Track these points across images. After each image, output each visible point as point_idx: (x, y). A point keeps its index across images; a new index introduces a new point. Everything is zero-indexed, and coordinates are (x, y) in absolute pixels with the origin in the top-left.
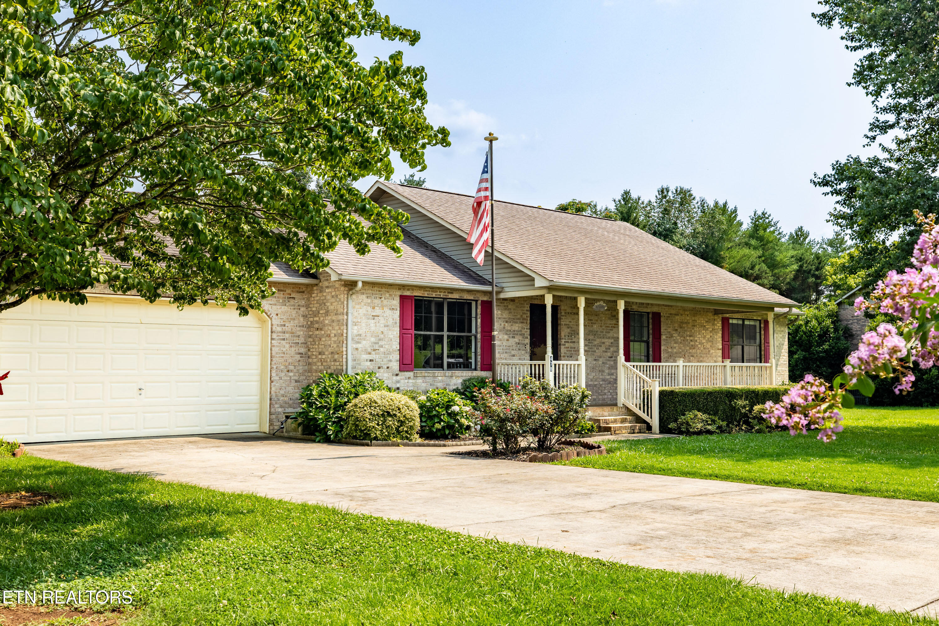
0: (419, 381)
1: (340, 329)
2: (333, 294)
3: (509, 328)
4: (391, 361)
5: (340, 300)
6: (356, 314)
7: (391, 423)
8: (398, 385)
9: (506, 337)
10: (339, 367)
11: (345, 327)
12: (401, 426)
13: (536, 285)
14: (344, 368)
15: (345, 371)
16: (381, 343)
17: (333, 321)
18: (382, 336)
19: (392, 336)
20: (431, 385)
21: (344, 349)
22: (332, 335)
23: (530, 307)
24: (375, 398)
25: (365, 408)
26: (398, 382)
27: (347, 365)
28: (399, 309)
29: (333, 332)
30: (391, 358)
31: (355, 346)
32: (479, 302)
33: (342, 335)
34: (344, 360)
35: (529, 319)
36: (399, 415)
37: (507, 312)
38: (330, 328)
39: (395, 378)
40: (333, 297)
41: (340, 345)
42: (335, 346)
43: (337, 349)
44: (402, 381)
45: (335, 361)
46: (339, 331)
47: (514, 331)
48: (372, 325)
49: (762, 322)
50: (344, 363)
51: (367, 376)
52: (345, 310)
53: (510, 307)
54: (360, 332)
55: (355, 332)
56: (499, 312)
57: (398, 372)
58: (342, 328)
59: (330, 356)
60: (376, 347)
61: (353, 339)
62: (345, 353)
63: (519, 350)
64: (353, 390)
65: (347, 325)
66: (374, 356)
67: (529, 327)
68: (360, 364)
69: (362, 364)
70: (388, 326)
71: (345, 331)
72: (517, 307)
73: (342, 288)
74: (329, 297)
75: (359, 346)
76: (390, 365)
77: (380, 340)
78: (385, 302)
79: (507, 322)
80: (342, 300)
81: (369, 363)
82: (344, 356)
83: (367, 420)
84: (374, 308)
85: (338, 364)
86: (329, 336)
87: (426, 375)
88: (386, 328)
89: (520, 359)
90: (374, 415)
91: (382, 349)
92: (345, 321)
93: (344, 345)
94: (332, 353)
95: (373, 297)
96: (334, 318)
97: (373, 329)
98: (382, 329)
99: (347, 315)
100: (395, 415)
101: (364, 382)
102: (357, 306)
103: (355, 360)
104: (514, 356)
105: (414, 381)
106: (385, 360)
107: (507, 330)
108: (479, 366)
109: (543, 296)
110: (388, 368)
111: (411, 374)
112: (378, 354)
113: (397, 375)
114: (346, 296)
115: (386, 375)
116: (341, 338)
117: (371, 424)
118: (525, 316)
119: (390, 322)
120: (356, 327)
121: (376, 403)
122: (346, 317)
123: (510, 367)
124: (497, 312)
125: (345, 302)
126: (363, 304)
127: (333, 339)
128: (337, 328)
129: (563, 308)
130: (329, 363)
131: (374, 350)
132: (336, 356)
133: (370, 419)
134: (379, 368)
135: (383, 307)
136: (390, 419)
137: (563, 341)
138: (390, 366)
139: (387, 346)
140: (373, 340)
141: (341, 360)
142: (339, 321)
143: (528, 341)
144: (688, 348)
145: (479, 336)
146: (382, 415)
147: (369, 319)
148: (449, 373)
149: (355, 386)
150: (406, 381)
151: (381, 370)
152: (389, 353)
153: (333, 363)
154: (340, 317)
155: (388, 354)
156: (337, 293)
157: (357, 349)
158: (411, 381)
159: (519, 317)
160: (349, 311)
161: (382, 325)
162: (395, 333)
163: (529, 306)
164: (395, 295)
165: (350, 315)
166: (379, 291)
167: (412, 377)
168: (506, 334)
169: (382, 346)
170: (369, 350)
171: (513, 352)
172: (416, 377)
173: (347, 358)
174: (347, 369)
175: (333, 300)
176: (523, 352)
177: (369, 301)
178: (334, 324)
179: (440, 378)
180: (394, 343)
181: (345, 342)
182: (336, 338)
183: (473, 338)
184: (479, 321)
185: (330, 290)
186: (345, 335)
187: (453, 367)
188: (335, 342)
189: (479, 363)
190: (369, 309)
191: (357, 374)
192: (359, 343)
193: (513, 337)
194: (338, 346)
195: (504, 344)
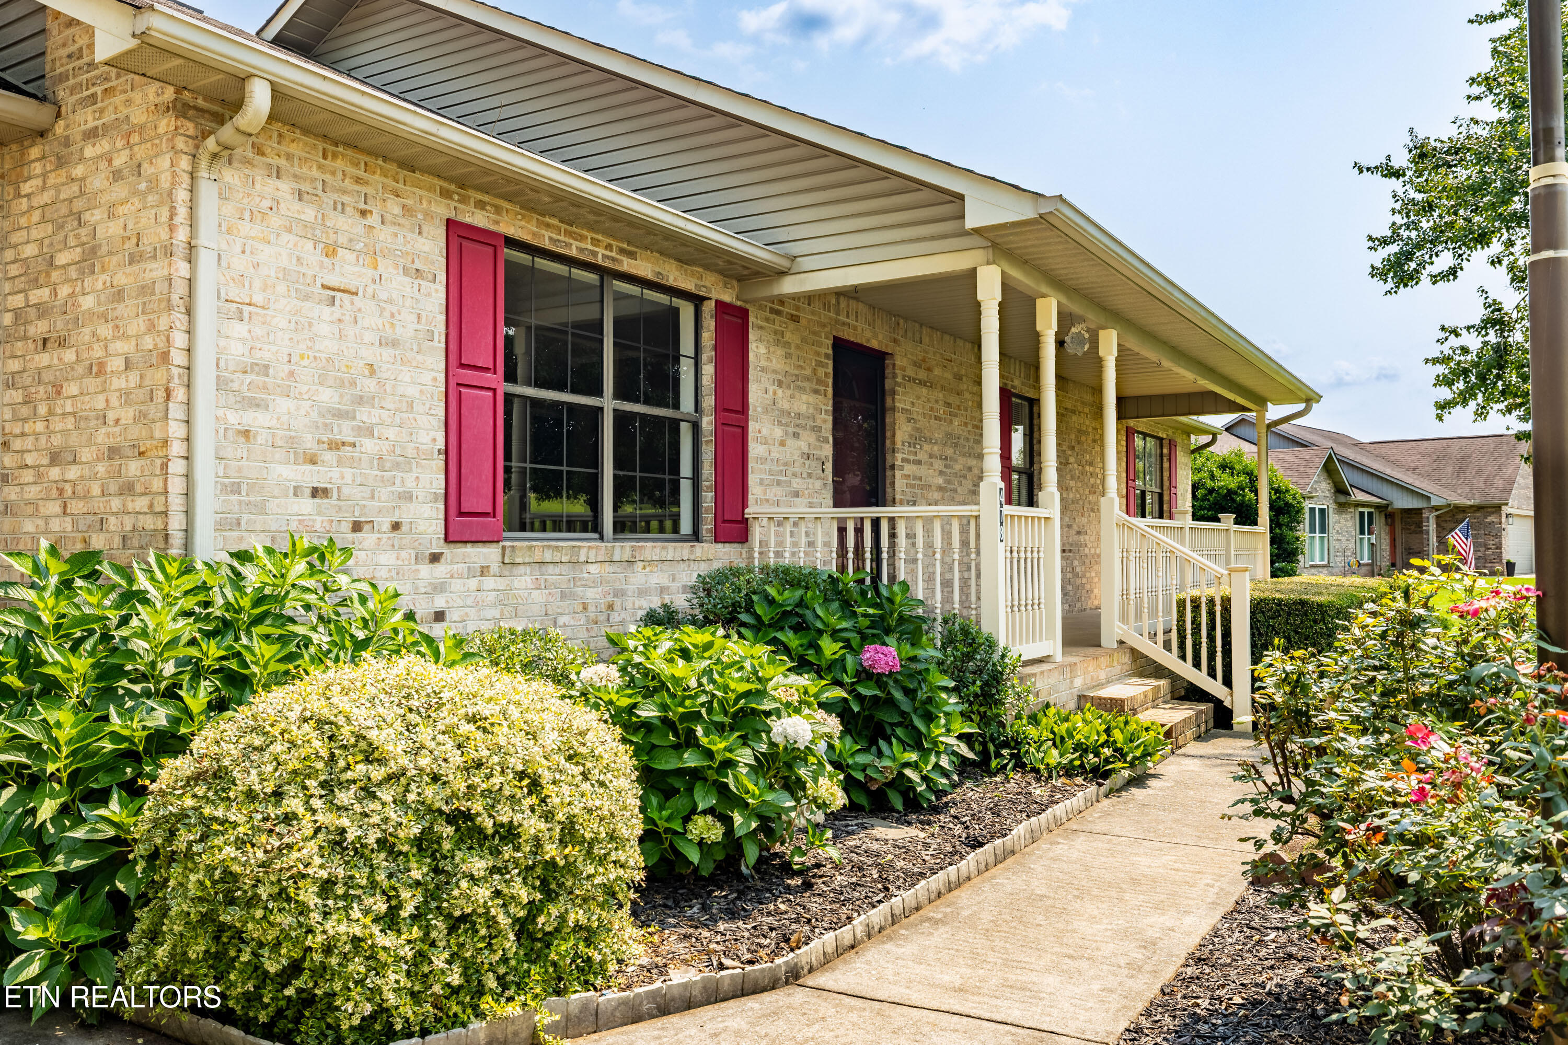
0: (523, 580)
1: (152, 327)
2: (119, 161)
3: (786, 406)
4: (407, 497)
5: (154, 183)
6: (239, 263)
7: (483, 893)
8: (440, 603)
9: (778, 432)
10: (149, 523)
11: (179, 318)
12: (550, 896)
13: (971, 222)
14: (176, 523)
15: (177, 539)
16: (364, 415)
17: (119, 295)
18: (370, 385)
19: (412, 391)
20: (563, 596)
21: (176, 430)
22: (116, 364)
23: (835, 346)
24: (361, 716)
25: (294, 804)
26: (439, 588)
27: (189, 513)
28: (442, 277)
29: (120, 346)
30: (410, 484)
31: (233, 418)
32: (709, 308)
33: (165, 357)
34: (176, 486)
35: (830, 381)
36: (532, 825)
37: (780, 352)
38: (104, 331)
39: (426, 570)
40: (117, 175)
41: (154, 411)
42: (126, 415)
43: (135, 432)
44: (456, 585)
45: (128, 489)
46: (148, 342)
47: (798, 415)
48: (324, 329)
49: (1165, 443)
50: (176, 503)
51: (301, 566)
52: (182, 235)
53: (788, 336)
54: (265, 355)
55: (237, 350)
56: (763, 350)
57: (438, 545)
58: (163, 324)
59: (101, 468)
60: (344, 431)
61: (222, 384)
62: (177, 448)
63: (810, 475)
64: (213, 650)
65: (189, 312)
66: (335, 474)
67: (830, 408)
68: (261, 509)
69: (272, 506)
70: (395, 343)
71: (180, 339)
72: (804, 340)
73: (166, 124)
74: (98, 182)
75: (255, 419)
76: (403, 516)
77: (360, 400)
78: (384, 235)
79: (780, 384)
80: (165, 181)
81: (307, 505)
82: (177, 467)
83: (309, 895)
84: (331, 251)
85: (141, 503)
86: (98, 369)
87: (548, 556)
88: (387, 353)
89: (811, 505)
90: (360, 850)
91: (369, 445)
92: (180, 288)
93: (176, 411)
94: (114, 452)
95: (329, 199)
96: (121, 279)
97: (328, 346)
98: (369, 355)
99: (190, 260)
100: (509, 833)
101: (280, 600)
102: (246, 228)
103: (236, 489)
104: (797, 494)
105: (501, 583)
106: (384, 493)
107: (783, 412)
108: (707, 526)
109: (972, 274)
110: (396, 526)
111: (489, 554)
112: (353, 463)
113: (435, 558)
114: (184, 163)
115: (387, 558)
116: (158, 376)
117: (338, 927)
118: (821, 372)
119: (407, 328)
120: (239, 329)
121: (371, 756)
122: (182, 269)
123: (788, 527)
124: (758, 350)
125: (182, 195)
126: (275, 221)
127: (118, 383)
128: (137, 326)
129: (900, 361)
130: (98, 505)
131: (335, 446)
132: (133, 468)
133: (326, 887)
134: (357, 527)
135: (373, 255)
136: (478, 865)
137: (899, 456)
138: (404, 519)
139: (391, 433)
140: (327, 396)
141: (157, 485)
142: (146, 290)
143: (828, 450)
144: (1087, 492)
145: (707, 423)
146: (419, 842)
147: (307, 297)
148: (623, 549)
149: (223, 628)
150: (473, 583)
151: (367, 538)
152: (403, 464)
153: (116, 503)
154: (155, 270)
155: (397, 466)
156: (140, 152)
157: (246, 433)
158: (490, 582)
159: (808, 372)
160: (202, 240)
161: (368, 337)
162: (427, 378)
163: (830, 342)
164: (428, 215)
165: (205, 259)
166: (358, 180)
167: (495, 567)
168: (780, 423)
169: (369, 431)
170: (309, 443)
171: (797, 483)
172: (508, 564)
173: (188, 476)
174: (188, 532)
175: (120, 191)
176: (818, 484)
177: (309, 214)
178: (126, 309)
179: (593, 568)
180: (423, 420)
181: (180, 394)
182: (133, 378)
183: (685, 428)
184: (708, 370)
185: (104, 146)
186: (178, 358)
187: (633, 530)
188: (126, 396)
189: (708, 518)
190: (312, 255)
191: (243, 556)
192: (256, 405)
193: (796, 435)
194: (141, 417)
195: (774, 455)
